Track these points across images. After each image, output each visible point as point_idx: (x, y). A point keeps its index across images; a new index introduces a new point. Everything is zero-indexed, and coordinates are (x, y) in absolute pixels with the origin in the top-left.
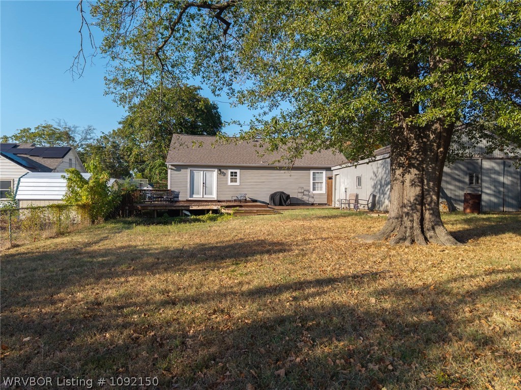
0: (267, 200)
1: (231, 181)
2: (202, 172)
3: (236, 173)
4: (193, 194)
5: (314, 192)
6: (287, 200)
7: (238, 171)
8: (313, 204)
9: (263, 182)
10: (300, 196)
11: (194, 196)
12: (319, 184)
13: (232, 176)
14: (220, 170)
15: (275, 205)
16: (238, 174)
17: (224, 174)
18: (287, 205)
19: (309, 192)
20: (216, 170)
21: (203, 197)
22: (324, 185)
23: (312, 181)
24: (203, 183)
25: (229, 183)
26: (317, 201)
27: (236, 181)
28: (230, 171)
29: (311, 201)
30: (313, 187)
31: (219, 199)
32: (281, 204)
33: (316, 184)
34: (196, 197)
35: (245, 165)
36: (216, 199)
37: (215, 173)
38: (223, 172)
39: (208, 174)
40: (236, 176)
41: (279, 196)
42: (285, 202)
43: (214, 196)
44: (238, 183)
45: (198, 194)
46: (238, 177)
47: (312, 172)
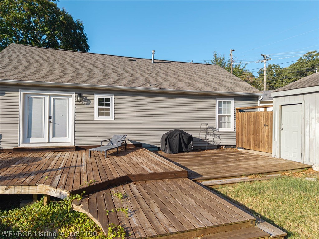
0: (158, 143)
1: (100, 114)
2: (48, 97)
3: (108, 100)
4: (30, 135)
5: (221, 130)
6: (189, 143)
7: (112, 97)
8: (218, 147)
9: (151, 115)
10: (202, 136)
11: (32, 140)
12: (226, 118)
13: (100, 105)
14: (80, 95)
15: (173, 152)
16: (112, 103)
17: (88, 102)
18: (189, 152)
19: (214, 129)
20: (73, 95)
21: (49, 142)
22: (232, 119)
23: (217, 114)
24: (50, 118)
25: (97, 117)
26: (224, 142)
27: (108, 114)
28: (97, 97)
29: (217, 142)
30: (219, 122)
31: (79, 144)
32: (181, 151)
33: (223, 118)
34: (35, 142)
35: (122, 87)
36: (72, 144)
37: (72, 99)
38: (86, 99)
39: (59, 102)
40: (108, 105)
41: (177, 138)
42: (186, 147)
43: (70, 140)
44: (111, 117)
45: (40, 136)
46: (112, 107)
47: (217, 101)
